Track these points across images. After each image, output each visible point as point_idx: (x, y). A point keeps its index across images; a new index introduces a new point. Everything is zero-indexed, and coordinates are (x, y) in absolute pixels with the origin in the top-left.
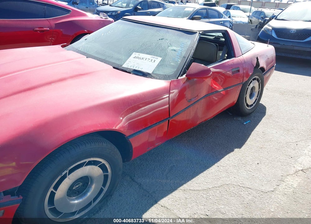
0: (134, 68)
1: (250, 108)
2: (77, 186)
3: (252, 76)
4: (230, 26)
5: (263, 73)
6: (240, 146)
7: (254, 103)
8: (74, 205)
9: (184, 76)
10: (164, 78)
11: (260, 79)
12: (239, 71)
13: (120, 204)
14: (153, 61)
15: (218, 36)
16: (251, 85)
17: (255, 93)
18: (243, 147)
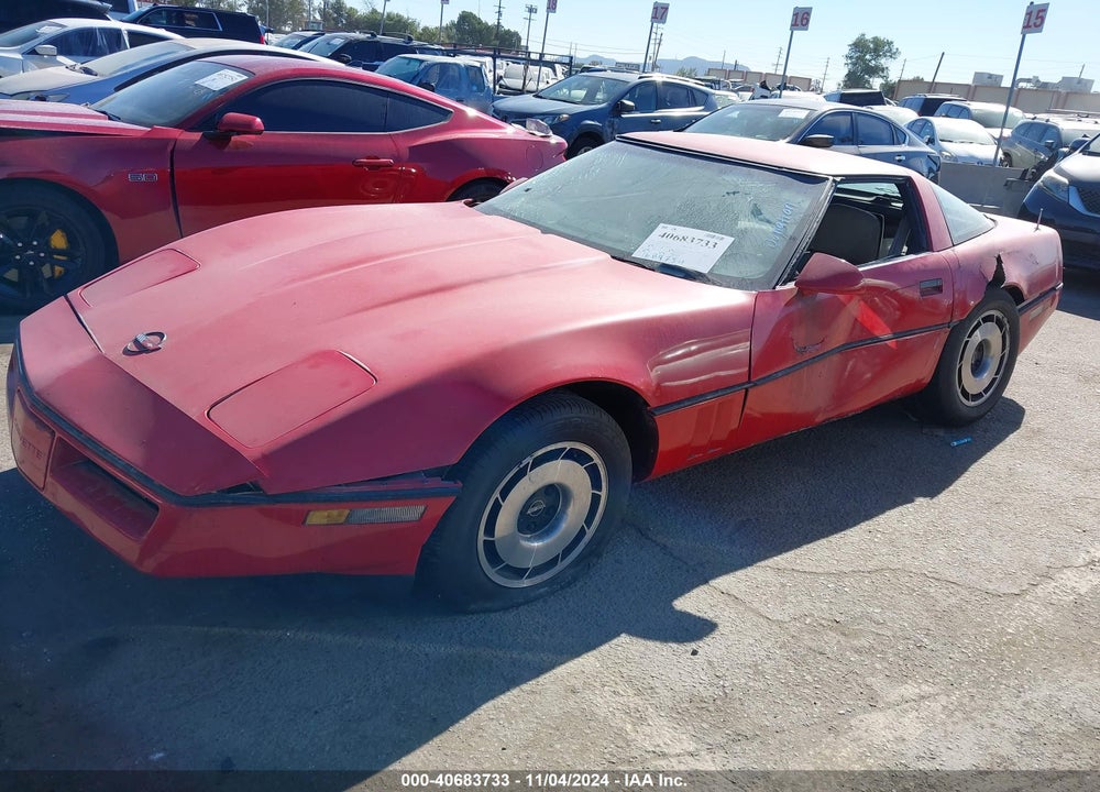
0: (663, 261)
1: (972, 404)
2: (536, 509)
3: (979, 307)
4: (930, 170)
5: (1019, 307)
6: (932, 493)
7: (986, 391)
8: (530, 551)
9: (791, 285)
10: (740, 284)
11: (1005, 320)
12: (939, 289)
13: (620, 577)
14: (710, 245)
15: (885, 195)
16: (978, 337)
17: (989, 360)
18: (943, 497)
